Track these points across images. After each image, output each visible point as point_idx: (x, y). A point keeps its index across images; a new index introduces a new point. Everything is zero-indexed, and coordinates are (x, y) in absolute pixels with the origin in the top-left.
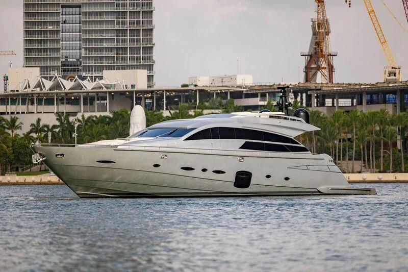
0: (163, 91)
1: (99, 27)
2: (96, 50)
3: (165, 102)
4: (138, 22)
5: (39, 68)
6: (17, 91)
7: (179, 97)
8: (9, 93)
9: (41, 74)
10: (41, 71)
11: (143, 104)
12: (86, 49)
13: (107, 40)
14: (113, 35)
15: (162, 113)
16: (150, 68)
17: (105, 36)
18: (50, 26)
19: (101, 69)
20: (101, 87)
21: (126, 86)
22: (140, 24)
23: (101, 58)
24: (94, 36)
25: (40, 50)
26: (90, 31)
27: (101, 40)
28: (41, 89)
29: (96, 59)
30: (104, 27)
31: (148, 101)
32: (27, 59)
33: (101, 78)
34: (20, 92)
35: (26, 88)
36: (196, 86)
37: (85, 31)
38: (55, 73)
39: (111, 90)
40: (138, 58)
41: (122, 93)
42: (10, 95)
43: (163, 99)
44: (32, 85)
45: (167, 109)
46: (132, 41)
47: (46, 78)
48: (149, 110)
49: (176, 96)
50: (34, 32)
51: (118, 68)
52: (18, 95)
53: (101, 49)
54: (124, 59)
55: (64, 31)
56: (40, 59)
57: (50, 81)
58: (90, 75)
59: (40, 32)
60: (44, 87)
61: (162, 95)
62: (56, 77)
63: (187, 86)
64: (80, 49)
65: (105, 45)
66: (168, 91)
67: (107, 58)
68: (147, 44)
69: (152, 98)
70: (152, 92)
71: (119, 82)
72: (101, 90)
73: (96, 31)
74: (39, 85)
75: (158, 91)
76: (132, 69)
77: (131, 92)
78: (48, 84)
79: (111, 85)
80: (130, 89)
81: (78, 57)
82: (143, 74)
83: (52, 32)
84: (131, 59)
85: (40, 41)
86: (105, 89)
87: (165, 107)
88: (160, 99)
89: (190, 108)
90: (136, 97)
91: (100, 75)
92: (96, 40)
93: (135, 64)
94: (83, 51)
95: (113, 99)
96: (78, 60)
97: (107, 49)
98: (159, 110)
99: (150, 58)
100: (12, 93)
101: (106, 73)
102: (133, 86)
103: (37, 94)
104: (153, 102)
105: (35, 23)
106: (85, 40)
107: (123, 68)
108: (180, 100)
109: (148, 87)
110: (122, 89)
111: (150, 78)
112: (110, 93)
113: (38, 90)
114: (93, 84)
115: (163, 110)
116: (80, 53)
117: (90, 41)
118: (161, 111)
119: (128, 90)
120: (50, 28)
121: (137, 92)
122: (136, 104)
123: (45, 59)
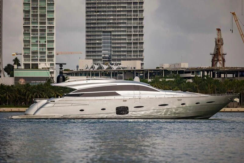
0: (148, 70)
1: (119, 41)
2: (118, 51)
3: (149, 75)
4: (137, 39)
5: (92, 60)
6: (83, 70)
7: (155, 73)
9: (93, 62)
10: (93, 61)
11: (139, 75)
12: (113, 51)
13: (123, 47)
14: (125, 45)
15: (148, 80)
16: (142, 60)
17: (122, 45)
18: (97, 40)
19: (120, 60)
20: (120, 68)
21: (131, 68)
22: (138, 40)
23: (120, 55)
24: (117, 45)
25: (93, 52)
26: (115, 43)
27: (120, 47)
28: (93, 69)
29: (118, 55)
30: (122, 41)
31: (141, 75)
32: (87, 56)
33: (120, 64)
34: (84, 70)
35: (86, 68)
36: (163, 68)
37: (113, 43)
38: (99, 62)
39: (125, 69)
40: (137, 55)
41: (130, 71)
42: (79, 72)
43: (148, 73)
44: (89, 67)
45: (150, 78)
46: (134, 47)
47: (96, 64)
48: (142, 79)
49: (153, 73)
50: (90, 44)
51: (128, 60)
52: (83, 72)
53: (120, 51)
54: (130, 56)
55: (104, 43)
56: (93, 56)
57: (97, 65)
58: (115, 63)
59: (93, 44)
60: (95, 68)
61: (148, 72)
62: (100, 64)
63: (159, 68)
64: (111, 51)
65: (122, 49)
66: (150, 70)
67: (123, 55)
68: (141, 49)
69: (143, 73)
70: (143, 71)
71: (128, 66)
72: (120, 70)
73: (118, 43)
74: (92, 67)
75: (146, 70)
76: (134, 60)
77: (134, 71)
78: (96, 67)
79: (125, 67)
80: (133, 69)
81: (110, 55)
82: (139, 62)
83: (98, 44)
84: (134, 56)
85: (93, 48)
86: (122, 69)
87: (149, 78)
88: (146, 74)
89: (160, 78)
90: (136, 73)
91: (120, 63)
92: (118, 47)
93: (136, 58)
94: (112, 52)
95: (125, 73)
96: (110, 56)
97: (123, 51)
98: (146, 79)
99: (142, 55)
100: (80, 71)
101: (122, 62)
102: (134, 68)
103: (91, 71)
104: (143, 75)
105: (91, 40)
106: (113, 47)
107: (130, 60)
108: (155, 74)
109: (141, 68)
110: (130, 69)
111: (142, 64)
112: (124, 71)
113: (92, 69)
114: (117, 67)
115: (148, 78)
116: (111, 53)
117: (115, 47)
118: (147, 79)
119: (132, 69)
120: (98, 41)
121: (136, 71)
122: (136, 76)
123: (95, 56)
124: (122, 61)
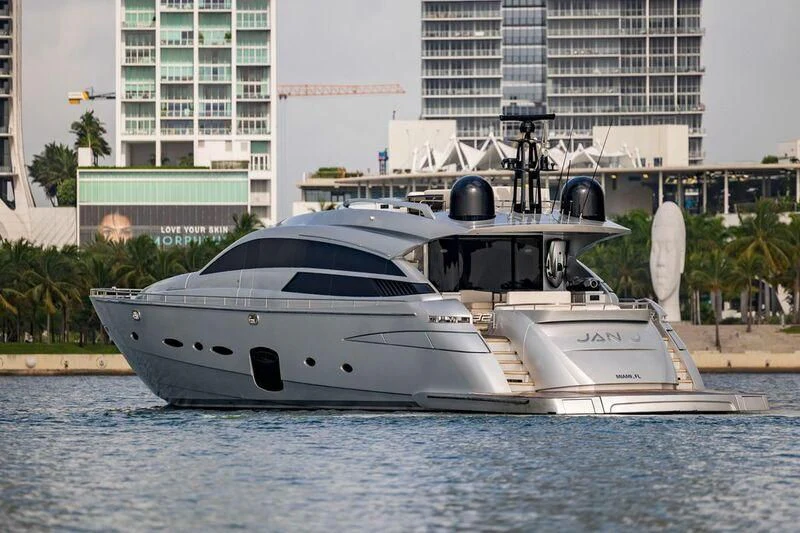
0: (723, 171)
1: (583, 34)
2: (578, 82)
3: (727, 195)
4: (669, 23)
5: (454, 122)
6: (408, 171)
7: (757, 184)
8: (390, 175)
9: (459, 135)
10: (459, 126)
11: (678, 197)
12: (556, 80)
13: (603, 61)
14: (614, 49)
15: (722, 219)
16: (694, 121)
17: (599, 52)
18: (478, 29)
19: (587, 123)
20: (587, 164)
21: (643, 161)
22: (672, 25)
23: (589, 100)
24: (574, 53)
25: (457, 84)
26: (565, 43)
27: (589, 62)
28: (459, 168)
29: (577, 101)
30: (596, 33)
31: (690, 193)
32: (429, 103)
33: (588, 143)
34: (414, 173)
35: (426, 164)
36: (794, 160)
37: (555, 43)
38: (491, 135)
39: (611, 168)
40: (669, 101)
41: (634, 177)
42: (392, 180)
43: (723, 188)
44: (441, 158)
45: (731, 211)
46: (655, 62)
47: (470, 143)
48: (692, 212)
49: (749, 183)
50: (444, 45)
51: (626, 121)
52: (410, 180)
53: (588, 82)
54: (638, 102)
55: (509, 41)
56: (456, 102)
57: (479, 148)
58: (564, 136)
59: (456, 45)
60: (466, 163)
61: (721, 180)
62: (491, 142)
63: (775, 160)
64: (543, 81)
65: (597, 72)
66: (733, 171)
67: (602, 100)
68: (688, 70)
69: (698, 186)
70: (699, 174)
71: (628, 153)
72: (588, 170)
73: (578, 43)
74: (454, 159)
75: (712, 171)
76: (655, 123)
77: (654, 175)
78: (474, 156)
79: (610, 158)
80: (651, 166)
81: (539, 97)
82: (680, 133)
83: (483, 44)
84: (655, 101)
85: (457, 64)
86: (596, 168)
87: (727, 207)
88: (715, 190)
89: (782, 210)
90: (665, 186)
91: (587, 136)
92: (578, 62)
93: (663, 113)
94: (549, 84)
95: (614, 187)
96: (538, 105)
97: (603, 81)
98: (714, 214)
99: (693, 101)
100: (395, 175)
101: (599, 133)
102: (658, 161)
103: (448, 177)
104: (701, 197)
105: (445, 25)
106: (554, 62)
107: (637, 121)
108: (759, 194)
109: (691, 162)
110: (634, 166)
111: (695, 143)
112: (608, 175)
113: (452, 170)
114: (573, 156)
115: (722, 212)
116: (544, 89)
117: (565, 63)
118: (718, 216)
119: (646, 168)
120: (479, 35)
121: (666, 174)
122: (665, 200)
123: (468, 102)
124: (596, 129)
